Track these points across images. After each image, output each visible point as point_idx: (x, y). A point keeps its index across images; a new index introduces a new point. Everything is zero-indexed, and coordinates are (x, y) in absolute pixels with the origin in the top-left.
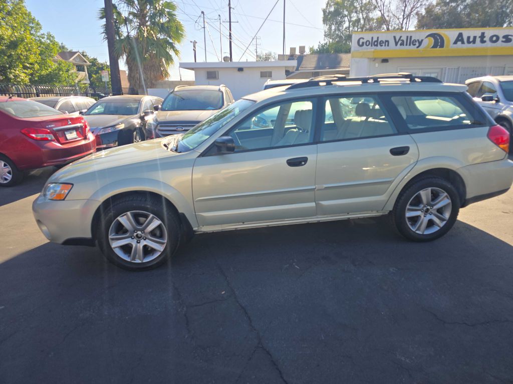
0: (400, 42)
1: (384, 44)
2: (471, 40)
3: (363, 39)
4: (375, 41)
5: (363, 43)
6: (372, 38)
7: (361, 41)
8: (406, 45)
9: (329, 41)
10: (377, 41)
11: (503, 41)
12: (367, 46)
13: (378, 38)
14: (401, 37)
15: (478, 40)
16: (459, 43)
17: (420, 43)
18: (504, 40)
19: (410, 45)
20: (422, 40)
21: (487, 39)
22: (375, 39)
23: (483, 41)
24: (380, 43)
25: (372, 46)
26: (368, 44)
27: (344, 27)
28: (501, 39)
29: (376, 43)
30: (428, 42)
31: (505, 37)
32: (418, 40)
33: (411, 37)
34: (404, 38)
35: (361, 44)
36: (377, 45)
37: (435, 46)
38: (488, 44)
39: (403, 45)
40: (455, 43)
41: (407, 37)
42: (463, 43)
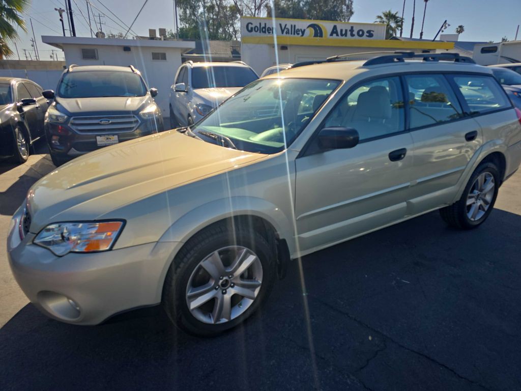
0: (286, 30)
1: (271, 32)
2: (344, 33)
3: (252, 24)
4: (263, 28)
5: (252, 28)
6: (260, 24)
7: (250, 26)
8: (291, 34)
9: (186, 26)
10: (265, 27)
11: (367, 36)
12: (256, 32)
13: (265, 24)
14: (286, 25)
15: (349, 33)
16: (335, 35)
17: (303, 32)
18: (368, 34)
19: (294, 34)
20: (304, 30)
21: (355, 33)
22: (263, 25)
23: (352, 35)
24: (268, 30)
25: (260, 32)
26: (256, 30)
27: (200, 13)
28: (366, 34)
29: (264, 30)
30: (310, 32)
31: (369, 32)
32: (301, 30)
33: (295, 26)
34: (289, 27)
35: (250, 29)
36: (265, 32)
37: (316, 35)
38: (356, 37)
39: (289, 34)
40: (331, 35)
41: (292, 26)
42: (337, 35)
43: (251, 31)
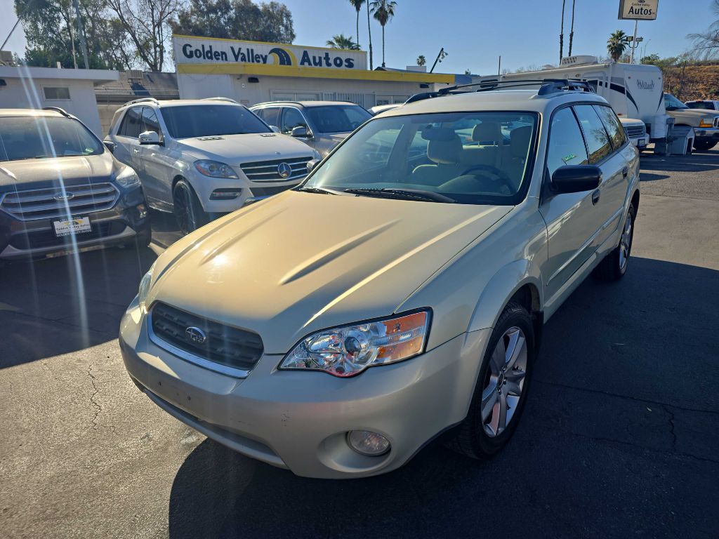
0: (240, 56)
1: (220, 57)
2: (317, 61)
3: (191, 46)
4: (208, 52)
5: (191, 52)
6: (203, 46)
7: (188, 49)
8: (249, 61)
10: (210, 51)
11: (346, 66)
12: (198, 57)
13: (210, 47)
14: (240, 49)
15: (324, 62)
16: (306, 64)
17: (265, 60)
18: (347, 64)
19: (253, 61)
20: (266, 56)
21: (331, 61)
22: (207, 49)
23: (329, 65)
24: (215, 56)
25: (204, 58)
26: (198, 55)
28: (344, 63)
29: (209, 55)
31: (348, 60)
32: (262, 56)
33: (252, 50)
34: (244, 51)
35: (188, 53)
36: (211, 58)
37: (282, 63)
38: (333, 66)
39: (245, 61)
40: (302, 63)
41: (248, 50)
42: (310, 64)
43: (190, 56)
